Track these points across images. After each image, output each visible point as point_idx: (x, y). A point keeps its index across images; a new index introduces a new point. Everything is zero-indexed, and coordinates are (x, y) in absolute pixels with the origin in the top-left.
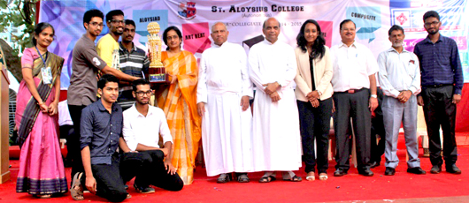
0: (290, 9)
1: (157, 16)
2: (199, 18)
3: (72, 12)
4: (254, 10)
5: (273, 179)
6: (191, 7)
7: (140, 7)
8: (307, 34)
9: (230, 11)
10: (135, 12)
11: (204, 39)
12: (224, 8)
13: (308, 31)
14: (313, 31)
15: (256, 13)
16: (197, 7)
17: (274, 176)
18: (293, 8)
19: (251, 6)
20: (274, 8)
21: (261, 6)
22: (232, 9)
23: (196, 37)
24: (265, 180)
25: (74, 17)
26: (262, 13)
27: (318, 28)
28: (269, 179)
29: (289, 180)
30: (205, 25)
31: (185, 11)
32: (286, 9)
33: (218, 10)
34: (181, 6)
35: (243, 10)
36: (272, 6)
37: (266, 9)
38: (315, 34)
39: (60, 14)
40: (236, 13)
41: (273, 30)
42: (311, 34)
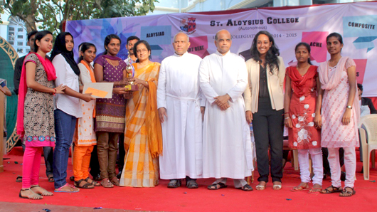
0: (285, 21)
1: (161, 31)
2: (199, 32)
3: (91, 30)
4: (250, 23)
5: (223, 186)
6: (191, 22)
7: (147, 24)
8: (258, 45)
9: (228, 25)
10: (143, 29)
11: (203, 51)
12: (221, 22)
13: (260, 42)
14: (265, 43)
15: (252, 26)
16: (197, 22)
17: (224, 182)
18: (287, 19)
19: (248, 19)
20: (270, 21)
21: (257, 19)
22: (230, 23)
23: (196, 50)
24: (213, 187)
25: (92, 34)
26: (259, 25)
27: (271, 40)
28: (218, 186)
29: (240, 188)
30: (204, 39)
31: (186, 27)
32: (281, 21)
33: (216, 24)
34: (183, 22)
35: (240, 23)
36: (268, 19)
37: (262, 22)
38: (267, 45)
39: (81, 32)
40: (234, 27)
41: (226, 42)
42: (263, 45)
